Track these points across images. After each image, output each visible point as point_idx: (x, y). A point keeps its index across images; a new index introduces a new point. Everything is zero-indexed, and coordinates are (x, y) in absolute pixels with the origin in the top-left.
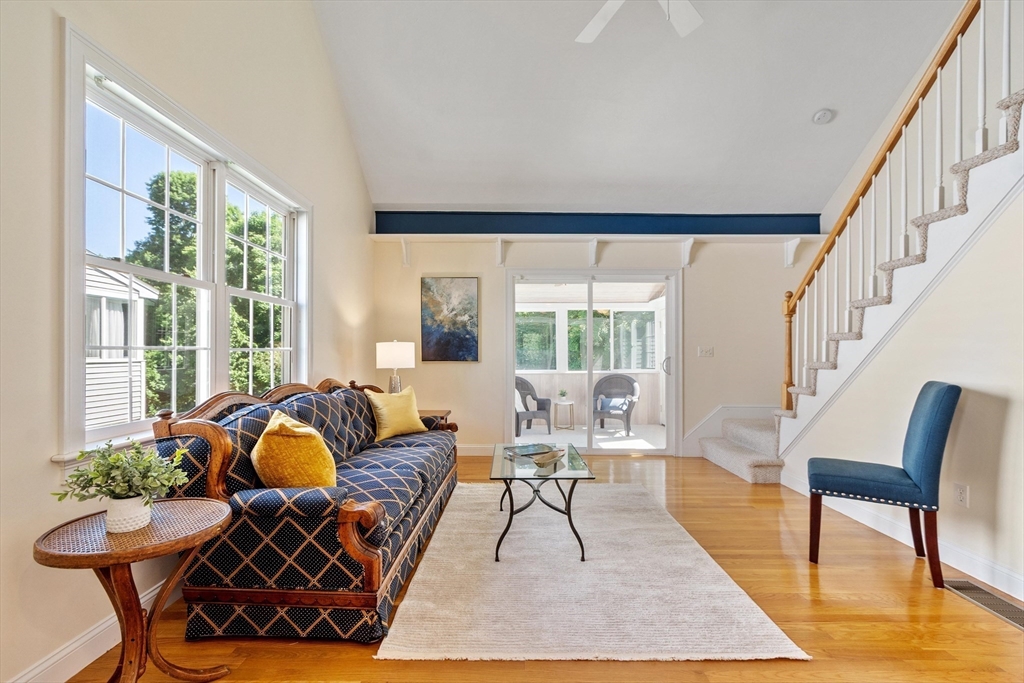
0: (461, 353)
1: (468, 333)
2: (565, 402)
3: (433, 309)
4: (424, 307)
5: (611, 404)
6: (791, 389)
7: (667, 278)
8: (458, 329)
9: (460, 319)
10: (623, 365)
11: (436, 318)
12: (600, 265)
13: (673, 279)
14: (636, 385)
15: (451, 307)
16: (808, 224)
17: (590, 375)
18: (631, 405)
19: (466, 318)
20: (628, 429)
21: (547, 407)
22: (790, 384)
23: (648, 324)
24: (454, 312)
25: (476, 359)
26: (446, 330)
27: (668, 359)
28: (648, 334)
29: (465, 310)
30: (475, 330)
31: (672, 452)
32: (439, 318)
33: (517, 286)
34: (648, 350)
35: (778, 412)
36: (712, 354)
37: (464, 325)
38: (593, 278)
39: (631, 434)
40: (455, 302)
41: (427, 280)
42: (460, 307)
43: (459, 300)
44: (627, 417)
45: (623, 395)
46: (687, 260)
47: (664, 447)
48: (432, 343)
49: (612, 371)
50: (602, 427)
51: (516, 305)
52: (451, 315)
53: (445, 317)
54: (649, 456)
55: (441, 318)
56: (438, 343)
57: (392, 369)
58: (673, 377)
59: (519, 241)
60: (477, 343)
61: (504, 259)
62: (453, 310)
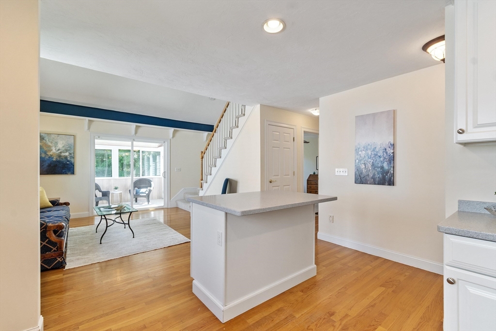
0: (64, 171)
1: (68, 161)
2: (117, 192)
3: (47, 149)
4: (41, 148)
5: (140, 192)
6: (202, 181)
7: (164, 142)
8: (62, 159)
9: (63, 154)
10: (146, 174)
11: (48, 153)
12: (136, 135)
13: (166, 143)
14: (152, 183)
15: (58, 148)
16: (210, 128)
17: (132, 179)
18: (150, 191)
19: (67, 154)
20: (149, 201)
21: (108, 195)
22: (202, 180)
23: (158, 157)
24: (59, 151)
25: (73, 173)
26: (54, 160)
27: (165, 172)
28: (158, 160)
29: (66, 151)
30: (72, 160)
31: (166, 207)
33: (96, 140)
34: (158, 168)
35: (199, 189)
36: (180, 170)
37: (66, 157)
38: (134, 140)
39: (150, 203)
40: (60, 146)
41: (44, 135)
42: (64, 149)
43: (63, 145)
44: (148, 196)
45: (147, 187)
46: (172, 136)
47: (163, 205)
48: (45, 166)
49: (141, 177)
50: (136, 202)
51: (96, 145)
52: (57, 152)
53: (54, 153)
54: (157, 209)
55: (51, 153)
56: (49, 165)
58: (166, 179)
59: (97, 121)
60: (74, 166)
61: (89, 128)
62: (59, 150)
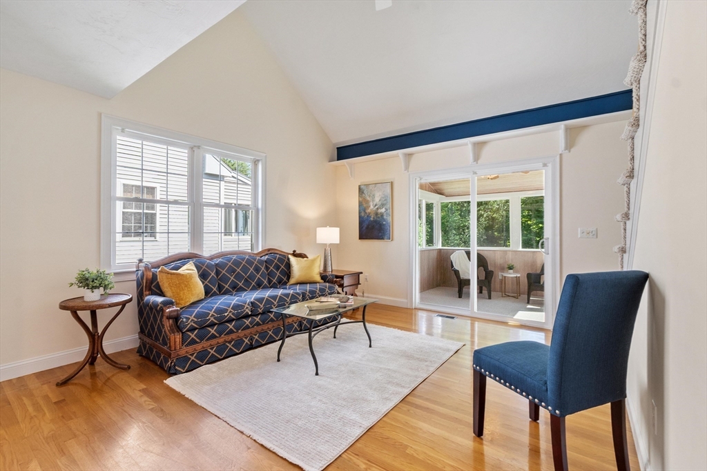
0: (380, 234)
1: (384, 220)
3: (365, 205)
4: (360, 204)
7: (545, 165)
8: (379, 218)
9: (380, 211)
11: (366, 211)
12: (479, 162)
13: (550, 165)
15: (375, 203)
19: (383, 210)
24: (377, 207)
25: (389, 238)
26: (372, 219)
27: (547, 239)
29: (383, 205)
30: (388, 219)
31: (550, 326)
32: (368, 211)
37: (382, 215)
40: (377, 200)
41: (362, 187)
42: (380, 203)
43: (380, 199)
46: (563, 146)
48: (364, 228)
52: (375, 209)
53: (372, 210)
56: (368, 227)
57: (326, 244)
58: (550, 256)
59: (418, 152)
60: (390, 227)
61: (407, 168)
62: (376, 205)
